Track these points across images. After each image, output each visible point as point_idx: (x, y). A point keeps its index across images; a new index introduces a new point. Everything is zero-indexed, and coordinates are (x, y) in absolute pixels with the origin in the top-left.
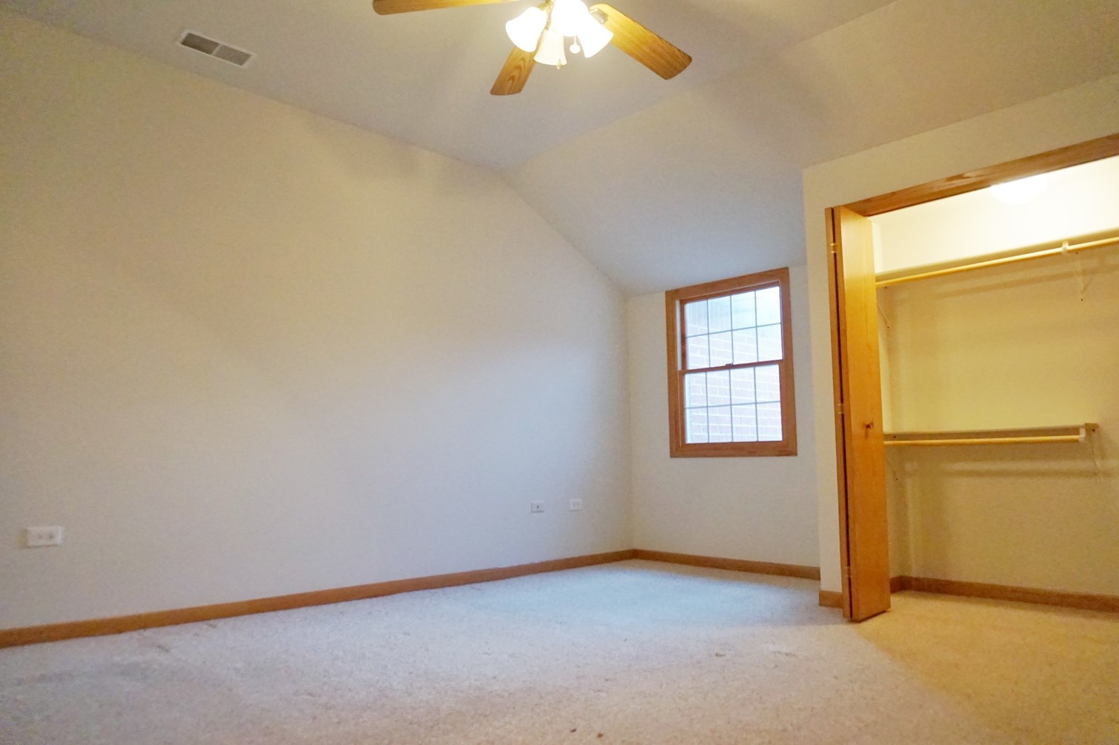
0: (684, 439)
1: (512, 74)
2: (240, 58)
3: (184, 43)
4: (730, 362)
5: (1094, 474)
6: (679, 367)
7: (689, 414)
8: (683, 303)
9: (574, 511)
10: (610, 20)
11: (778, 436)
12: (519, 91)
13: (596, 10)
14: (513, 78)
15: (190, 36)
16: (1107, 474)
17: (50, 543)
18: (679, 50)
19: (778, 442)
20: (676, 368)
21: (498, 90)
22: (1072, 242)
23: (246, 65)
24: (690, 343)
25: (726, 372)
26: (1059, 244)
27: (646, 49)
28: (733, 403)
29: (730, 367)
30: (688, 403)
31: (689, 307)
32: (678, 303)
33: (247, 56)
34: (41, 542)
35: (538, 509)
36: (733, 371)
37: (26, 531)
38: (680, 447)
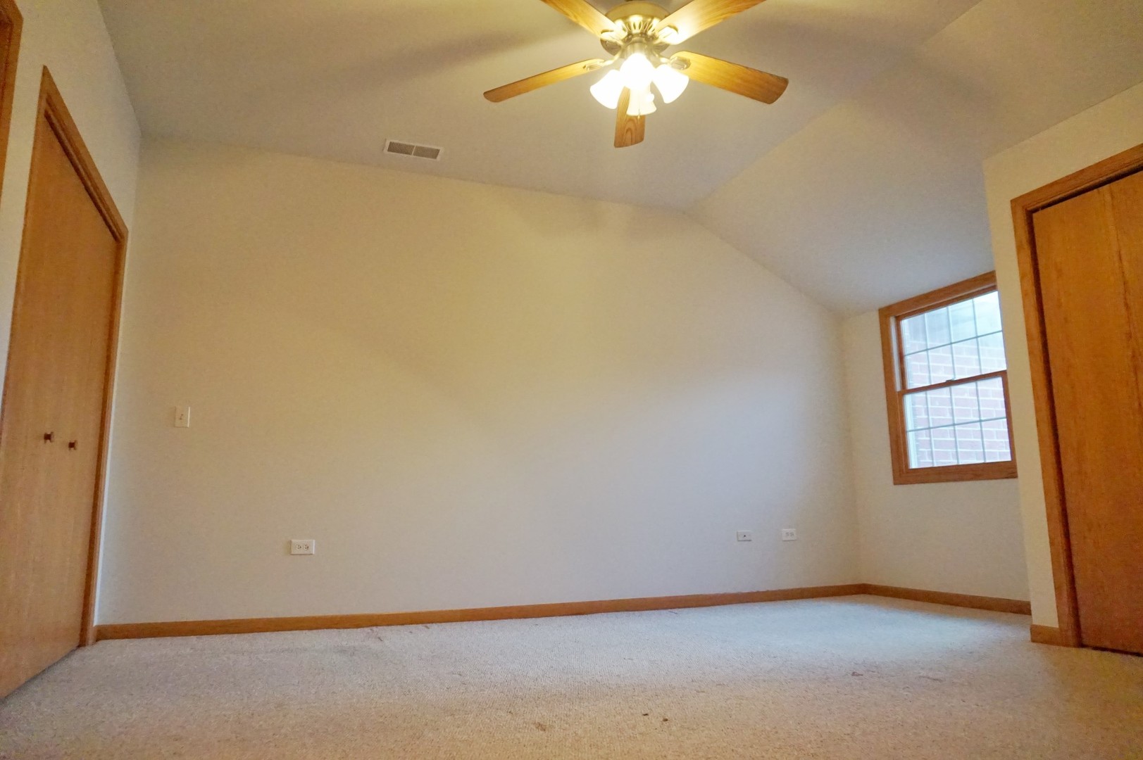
0: (907, 464)
1: (627, 128)
2: (434, 154)
3: (390, 150)
4: (950, 377)
6: (898, 388)
7: (911, 438)
8: (898, 319)
9: (788, 541)
10: (693, 64)
11: (1005, 456)
12: (642, 139)
13: (676, 59)
14: (629, 130)
15: (391, 144)
17: (306, 552)
18: (771, 75)
19: (1007, 462)
20: (894, 389)
21: (620, 143)
23: (439, 157)
24: (909, 360)
25: (946, 390)
27: (739, 81)
28: (955, 422)
29: (950, 383)
30: (910, 424)
31: (905, 323)
32: (892, 321)
33: (438, 151)
34: (301, 551)
35: (745, 539)
36: (955, 388)
37: (291, 541)
38: (903, 474)
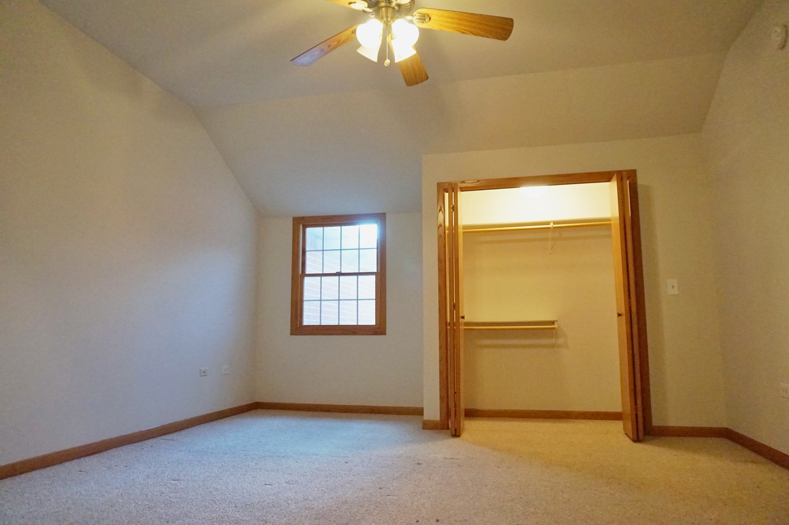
0: (301, 322)
4: (339, 271)
5: (553, 346)
6: (300, 271)
7: (306, 306)
8: (305, 227)
9: (225, 374)
11: (372, 322)
16: (559, 346)
19: (373, 325)
20: (298, 271)
22: (555, 223)
24: (309, 255)
25: (336, 277)
26: (548, 223)
28: (340, 299)
29: (339, 274)
30: (306, 297)
31: (308, 230)
32: (301, 227)
35: (204, 373)
36: (342, 277)
38: (298, 328)
